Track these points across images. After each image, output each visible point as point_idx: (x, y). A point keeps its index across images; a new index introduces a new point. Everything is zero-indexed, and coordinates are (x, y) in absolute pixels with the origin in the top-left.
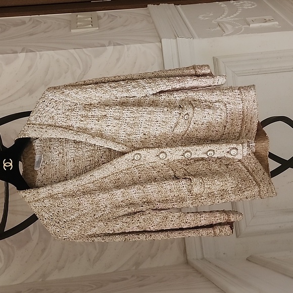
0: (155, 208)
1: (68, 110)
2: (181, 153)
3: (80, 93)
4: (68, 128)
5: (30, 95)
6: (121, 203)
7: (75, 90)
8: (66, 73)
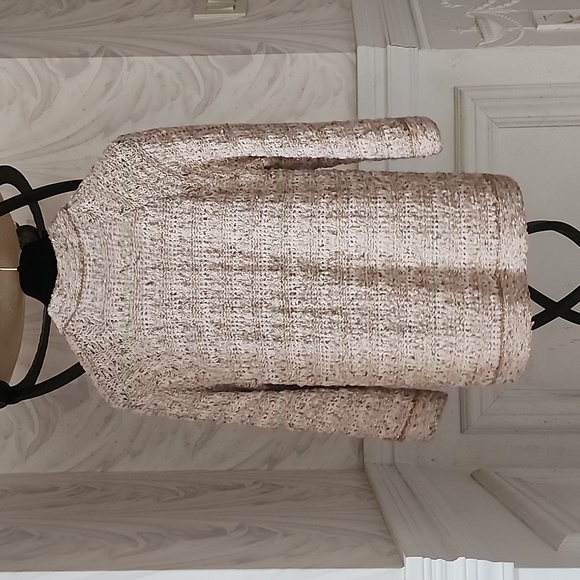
5: (105, 137)
8: (173, 100)
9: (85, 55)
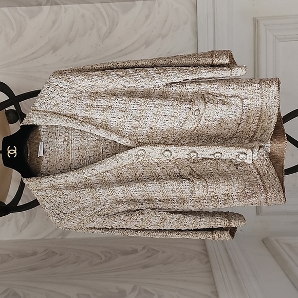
0: (155, 207)
1: (73, 98)
2: (187, 152)
3: (86, 80)
4: (73, 117)
5: (54, 52)
6: (122, 199)
7: (80, 77)
8: (91, 30)
9: (40, 4)
